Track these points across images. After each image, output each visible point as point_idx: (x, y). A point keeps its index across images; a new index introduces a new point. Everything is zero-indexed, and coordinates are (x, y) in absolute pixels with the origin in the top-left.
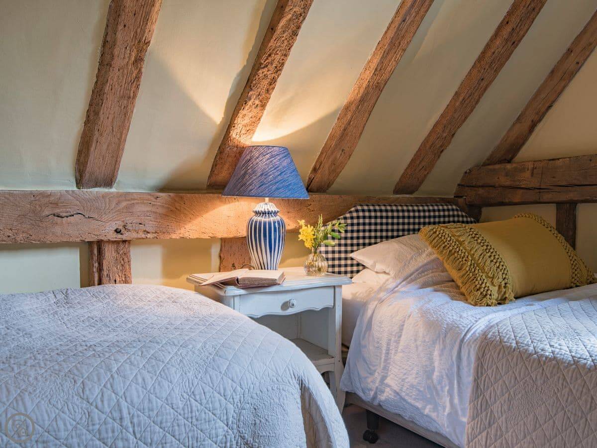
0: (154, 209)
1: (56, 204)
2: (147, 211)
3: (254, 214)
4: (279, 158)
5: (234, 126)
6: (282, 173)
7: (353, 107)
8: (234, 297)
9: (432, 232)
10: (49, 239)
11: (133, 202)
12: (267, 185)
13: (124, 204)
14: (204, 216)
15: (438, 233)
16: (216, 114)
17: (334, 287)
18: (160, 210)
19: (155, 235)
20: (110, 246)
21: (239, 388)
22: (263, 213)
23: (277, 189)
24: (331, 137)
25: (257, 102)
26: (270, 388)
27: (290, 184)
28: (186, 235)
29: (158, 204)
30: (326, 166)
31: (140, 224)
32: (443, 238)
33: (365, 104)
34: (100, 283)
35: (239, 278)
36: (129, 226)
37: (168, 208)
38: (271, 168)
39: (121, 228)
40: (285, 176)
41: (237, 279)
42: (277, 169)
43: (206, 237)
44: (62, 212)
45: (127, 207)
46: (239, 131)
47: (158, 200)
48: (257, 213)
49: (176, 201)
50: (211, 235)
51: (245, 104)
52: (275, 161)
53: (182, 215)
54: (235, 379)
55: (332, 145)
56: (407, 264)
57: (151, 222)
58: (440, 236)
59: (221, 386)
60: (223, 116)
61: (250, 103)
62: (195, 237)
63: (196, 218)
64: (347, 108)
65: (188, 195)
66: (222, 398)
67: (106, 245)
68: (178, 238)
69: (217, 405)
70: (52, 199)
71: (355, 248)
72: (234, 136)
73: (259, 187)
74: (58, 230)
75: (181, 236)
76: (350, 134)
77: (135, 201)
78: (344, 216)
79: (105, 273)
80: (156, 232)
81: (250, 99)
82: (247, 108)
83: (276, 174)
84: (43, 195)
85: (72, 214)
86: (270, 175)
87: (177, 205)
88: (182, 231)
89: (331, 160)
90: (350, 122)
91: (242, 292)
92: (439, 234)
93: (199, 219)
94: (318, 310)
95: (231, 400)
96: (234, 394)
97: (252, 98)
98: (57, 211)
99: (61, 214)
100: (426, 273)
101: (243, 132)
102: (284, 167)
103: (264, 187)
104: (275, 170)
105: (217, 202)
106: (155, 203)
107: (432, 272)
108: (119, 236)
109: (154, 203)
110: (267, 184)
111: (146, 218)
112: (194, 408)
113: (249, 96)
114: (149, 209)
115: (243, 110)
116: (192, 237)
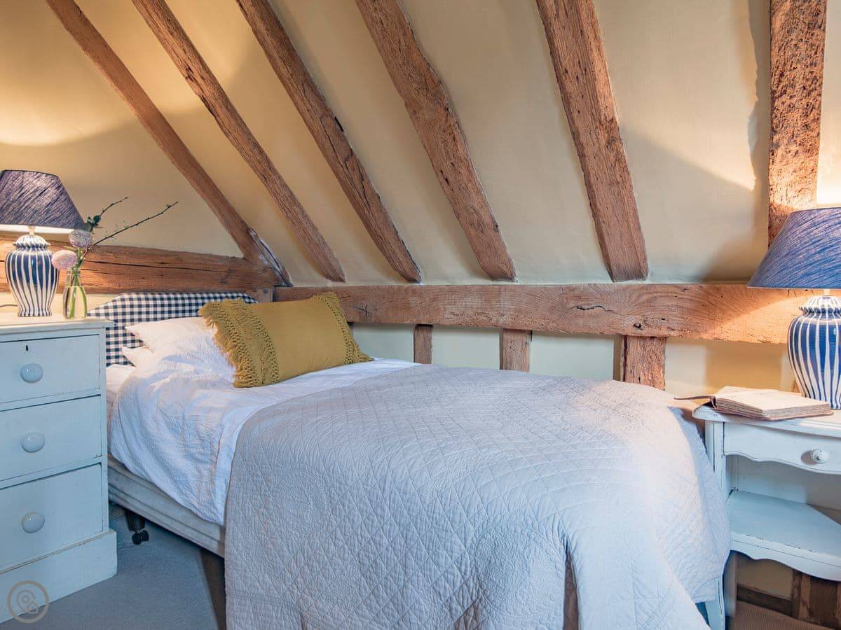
0: (680, 303)
1: (579, 297)
2: (672, 306)
3: (804, 313)
5: (772, 189)
6: (825, 249)
8: (713, 422)
10: (573, 329)
11: (655, 295)
12: (791, 270)
13: (645, 297)
14: (752, 313)
16: (746, 179)
18: (688, 305)
19: (681, 333)
20: (635, 341)
21: (484, 511)
22: (819, 312)
25: (794, 147)
26: (519, 530)
28: (724, 336)
29: (686, 297)
31: (663, 319)
34: (624, 380)
36: (650, 321)
37: (699, 302)
38: (805, 243)
39: (641, 322)
40: (831, 254)
41: (714, 400)
42: (817, 244)
43: (754, 340)
44: (584, 305)
45: (649, 301)
46: (783, 195)
47: (686, 293)
49: (709, 293)
50: (762, 339)
52: (816, 231)
53: (718, 311)
54: (485, 501)
57: (675, 318)
59: (468, 500)
60: (755, 178)
61: (780, 152)
62: (737, 340)
63: (738, 315)
65: (728, 286)
66: (465, 515)
67: (632, 339)
68: (711, 338)
69: (457, 519)
70: (577, 292)
72: (778, 202)
74: (581, 321)
75: (716, 336)
77: (657, 295)
79: (629, 368)
80: (682, 330)
81: (778, 146)
82: (777, 160)
83: (813, 252)
84: (571, 289)
85: (593, 306)
86: (800, 255)
87: (711, 299)
88: (718, 330)
93: (744, 317)
95: (473, 521)
96: (477, 515)
97: (781, 143)
98: (580, 303)
99: (584, 307)
101: (791, 194)
105: (776, 295)
106: (683, 296)
108: (639, 331)
109: (680, 296)
110: (791, 267)
111: (670, 313)
112: (437, 511)
113: (774, 143)
114: (675, 303)
115: (773, 164)
116: (729, 339)
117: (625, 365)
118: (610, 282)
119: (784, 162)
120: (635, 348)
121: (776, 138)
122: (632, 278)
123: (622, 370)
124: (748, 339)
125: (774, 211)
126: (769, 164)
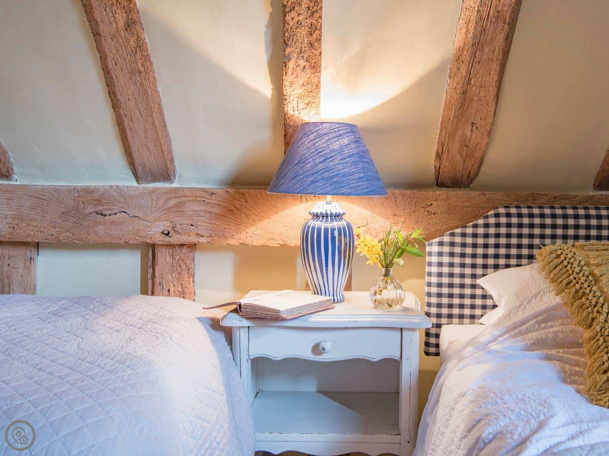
0: (208, 208)
1: (98, 201)
2: (200, 211)
6: (326, 159)
7: (466, 56)
10: (92, 238)
11: (185, 199)
13: (173, 202)
14: (272, 217)
15: (562, 257)
17: (402, 329)
18: (216, 210)
19: (209, 239)
20: (164, 250)
24: (448, 107)
28: (248, 241)
29: (213, 202)
31: (192, 225)
34: (153, 294)
35: (242, 304)
36: (178, 228)
37: (225, 207)
38: (312, 153)
39: (170, 229)
40: (332, 164)
41: (240, 306)
42: (321, 154)
43: (274, 244)
44: (106, 210)
45: (177, 206)
46: (295, 105)
47: (213, 198)
48: (316, 216)
49: (235, 198)
50: (281, 242)
51: (285, 66)
52: (320, 142)
53: (243, 216)
57: (204, 224)
60: (272, 87)
61: (291, 65)
62: (259, 244)
63: (261, 220)
64: (458, 59)
65: (252, 191)
67: (160, 248)
68: (237, 244)
70: (96, 195)
72: (291, 112)
74: (101, 229)
75: (241, 241)
79: (157, 281)
80: (211, 236)
81: (289, 59)
82: (289, 72)
83: (317, 161)
84: (88, 191)
85: (116, 211)
86: (308, 164)
87: (237, 203)
88: (243, 235)
89: (457, 139)
92: (565, 259)
93: (266, 221)
94: (376, 360)
97: (292, 56)
98: (100, 208)
99: (104, 212)
101: (301, 106)
103: (297, 179)
104: (317, 156)
106: (210, 201)
108: (167, 239)
109: (208, 201)
111: (199, 218)
113: (287, 55)
114: (202, 208)
115: (286, 75)
116: (255, 243)
117: (153, 277)
118: (135, 184)
119: (295, 75)
120: (164, 258)
121: (288, 50)
122: (159, 181)
123: (150, 282)
124: (269, 243)
125: (288, 120)
126: (283, 75)
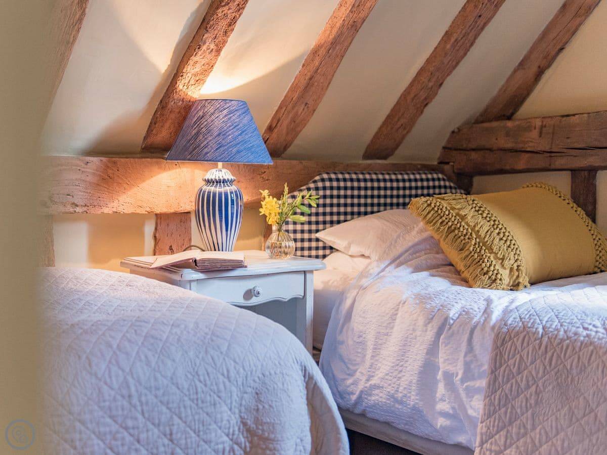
0: (83, 177)
2: (76, 180)
3: (204, 183)
4: (238, 114)
5: (182, 76)
6: (243, 132)
7: (322, 52)
8: (190, 281)
9: (426, 205)
11: (60, 168)
12: (226, 147)
14: (141, 186)
15: (433, 205)
16: (162, 61)
17: (305, 272)
18: (90, 178)
19: (85, 209)
21: (242, 370)
22: (217, 182)
23: (238, 152)
24: (293, 89)
25: (212, 46)
27: (253, 145)
28: (121, 209)
29: (88, 170)
30: (285, 122)
31: (68, 195)
32: (440, 211)
33: (337, 48)
35: (198, 259)
36: (55, 198)
37: (100, 175)
38: (230, 126)
40: (247, 137)
41: (195, 261)
42: (237, 127)
43: (143, 211)
46: (187, 81)
47: (88, 166)
48: (208, 182)
49: (108, 167)
50: (148, 209)
51: (199, 48)
52: (234, 118)
53: (115, 184)
55: (294, 99)
56: (393, 243)
57: (80, 193)
58: (436, 209)
60: (169, 63)
61: (204, 48)
62: (130, 212)
63: (131, 188)
64: (315, 52)
65: (123, 160)
68: (110, 212)
71: (321, 227)
72: (181, 87)
73: (217, 149)
75: (115, 210)
76: (316, 84)
77: (63, 167)
78: (307, 186)
80: (86, 205)
81: (205, 43)
82: (200, 53)
83: (236, 134)
86: (229, 135)
87: (110, 172)
88: (115, 204)
89: (291, 115)
90: (318, 69)
91: (201, 276)
92: (435, 206)
93: (135, 190)
94: (286, 300)
95: (235, 383)
97: (207, 41)
100: (418, 254)
101: (192, 82)
102: (244, 126)
103: (222, 149)
104: (235, 130)
105: (155, 169)
106: (85, 170)
107: (426, 254)
109: (83, 170)
110: (226, 145)
111: (75, 187)
113: (204, 39)
114: (78, 177)
115: (195, 56)
116: (126, 211)
119: (202, 56)
121: (206, 36)
124: (139, 211)
126: (193, 55)
